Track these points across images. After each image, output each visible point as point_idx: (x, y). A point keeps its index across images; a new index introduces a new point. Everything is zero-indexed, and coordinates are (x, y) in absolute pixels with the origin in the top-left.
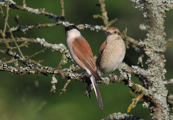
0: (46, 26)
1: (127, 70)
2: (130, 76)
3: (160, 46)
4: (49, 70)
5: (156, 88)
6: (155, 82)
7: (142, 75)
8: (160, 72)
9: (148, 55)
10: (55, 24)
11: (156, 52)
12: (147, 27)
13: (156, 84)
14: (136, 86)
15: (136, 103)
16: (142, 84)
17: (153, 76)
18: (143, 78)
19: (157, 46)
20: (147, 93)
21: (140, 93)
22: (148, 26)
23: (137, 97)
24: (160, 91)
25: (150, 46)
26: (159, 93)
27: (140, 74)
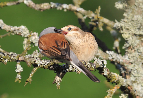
0: (5, 5)
1: (100, 56)
2: (105, 63)
3: (140, 27)
4: (14, 57)
5: (135, 77)
6: (134, 69)
7: (119, 62)
8: (140, 58)
9: (125, 38)
10: (15, 3)
11: (135, 35)
12: (123, 6)
13: (135, 73)
14: (112, 74)
15: (112, 95)
16: (119, 73)
17: (132, 63)
18: (120, 66)
19: (136, 28)
20: (124, 83)
21: (117, 83)
22: (125, 4)
23: (113, 88)
24: (141, 80)
25: (127, 27)
26: (139, 84)
27: (116, 60)
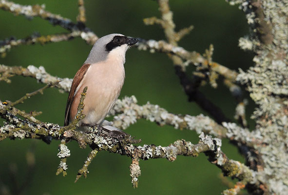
0: (48, 40)
1: (212, 132)
2: (219, 143)
3: (282, 81)
4: (54, 130)
5: (272, 168)
6: (271, 155)
7: (244, 142)
8: (281, 136)
9: (255, 100)
10: (65, 38)
11: (273, 95)
12: (253, 44)
13: (272, 161)
14: (231, 163)
16: (244, 160)
17: (267, 144)
18: (246, 149)
19: (275, 82)
20: (253, 179)
21: (241, 178)
22: (257, 41)
23: (234, 188)
24: (282, 174)
25: (260, 82)
26: (279, 180)
27: (240, 139)
